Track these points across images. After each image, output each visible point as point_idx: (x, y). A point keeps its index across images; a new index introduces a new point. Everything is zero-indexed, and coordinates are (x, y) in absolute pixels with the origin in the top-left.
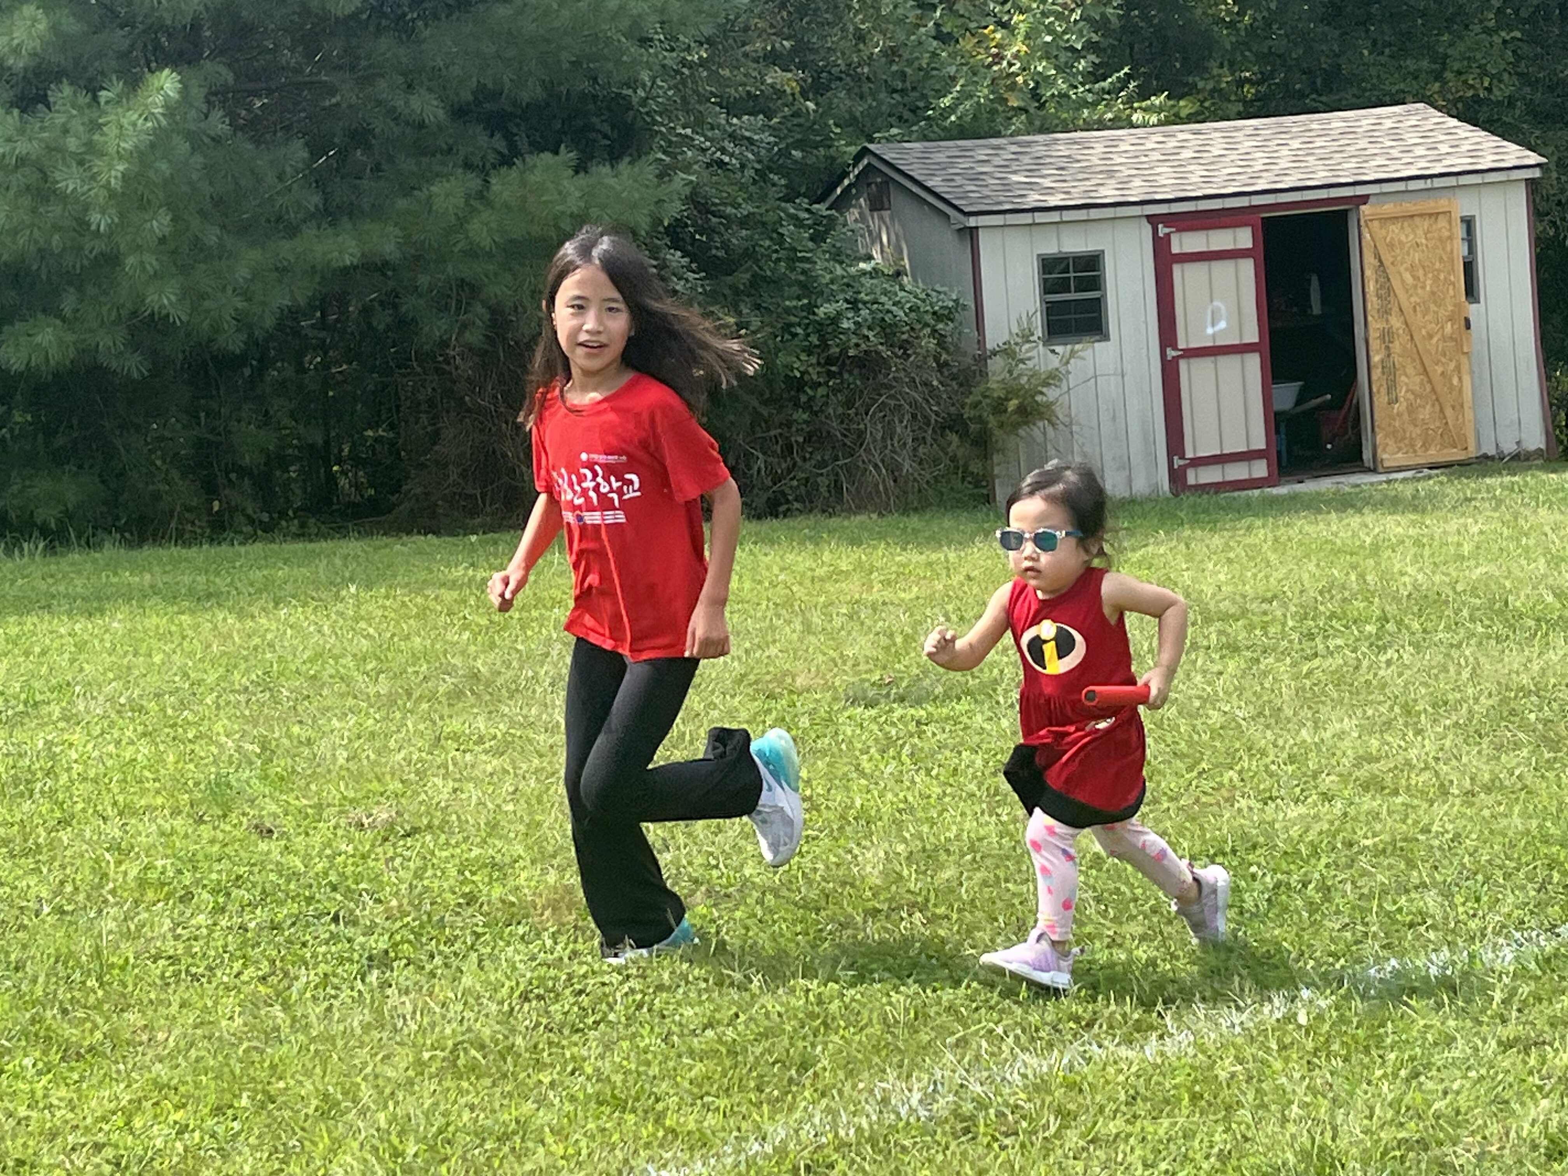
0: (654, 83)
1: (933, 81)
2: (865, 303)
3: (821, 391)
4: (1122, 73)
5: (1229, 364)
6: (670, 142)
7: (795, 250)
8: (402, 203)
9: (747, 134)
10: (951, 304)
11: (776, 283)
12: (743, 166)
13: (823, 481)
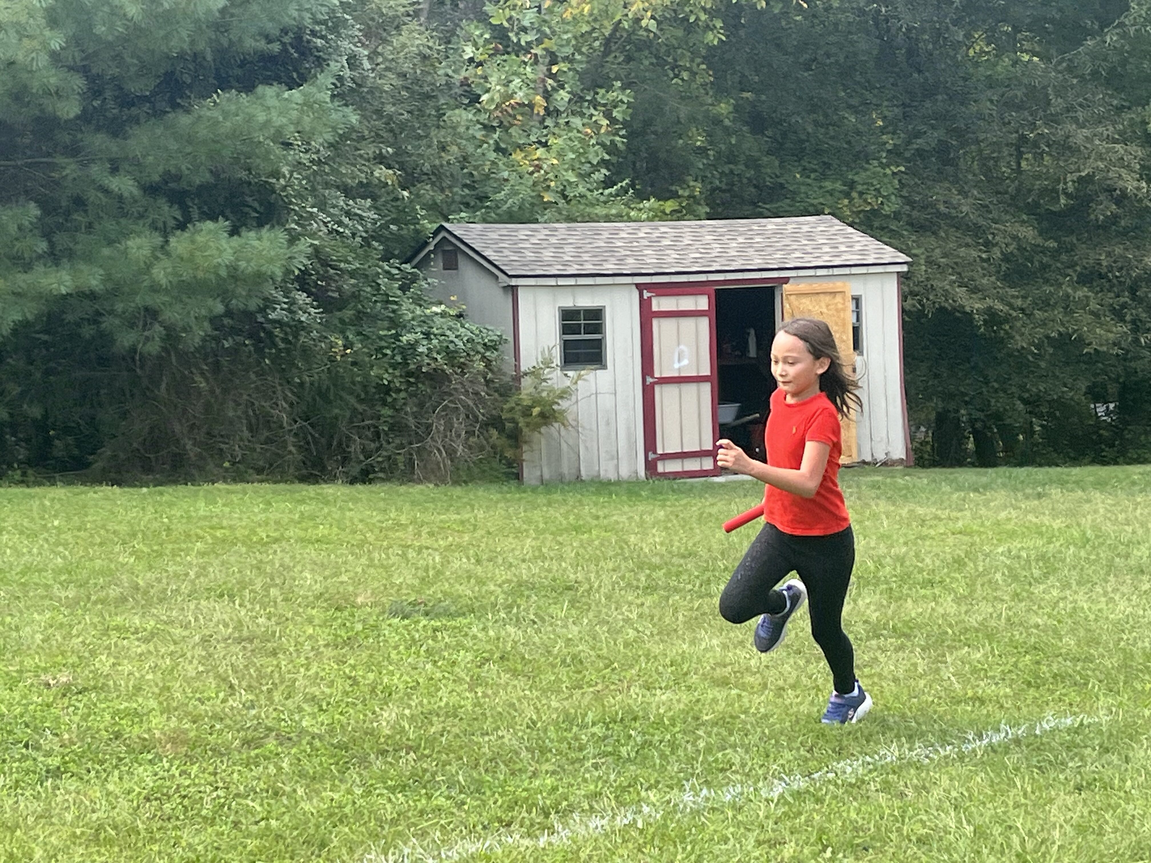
0: (291, 176)
1: (492, 181)
2: (435, 335)
3: (403, 395)
4: (624, 184)
5: (690, 389)
6: (302, 216)
7: (388, 295)
8: (106, 252)
9: (359, 212)
10: (495, 338)
11: (374, 318)
12: (354, 235)
13: (401, 459)
